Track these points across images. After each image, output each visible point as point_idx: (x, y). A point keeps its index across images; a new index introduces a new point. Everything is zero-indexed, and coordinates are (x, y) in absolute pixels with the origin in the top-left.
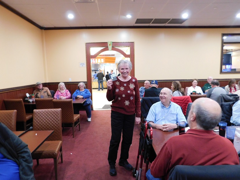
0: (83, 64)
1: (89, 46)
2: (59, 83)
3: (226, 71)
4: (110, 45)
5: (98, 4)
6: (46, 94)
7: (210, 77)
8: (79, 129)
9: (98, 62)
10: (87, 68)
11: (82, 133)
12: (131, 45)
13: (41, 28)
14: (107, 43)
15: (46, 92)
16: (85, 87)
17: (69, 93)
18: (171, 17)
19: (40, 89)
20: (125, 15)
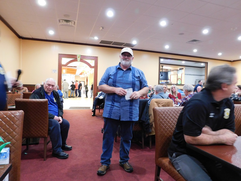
0: (56, 71)
1: (61, 56)
4: (79, 57)
5: (76, 28)
10: (58, 74)
12: (96, 59)
14: (77, 55)
18: (125, 42)
20: (93, 37)
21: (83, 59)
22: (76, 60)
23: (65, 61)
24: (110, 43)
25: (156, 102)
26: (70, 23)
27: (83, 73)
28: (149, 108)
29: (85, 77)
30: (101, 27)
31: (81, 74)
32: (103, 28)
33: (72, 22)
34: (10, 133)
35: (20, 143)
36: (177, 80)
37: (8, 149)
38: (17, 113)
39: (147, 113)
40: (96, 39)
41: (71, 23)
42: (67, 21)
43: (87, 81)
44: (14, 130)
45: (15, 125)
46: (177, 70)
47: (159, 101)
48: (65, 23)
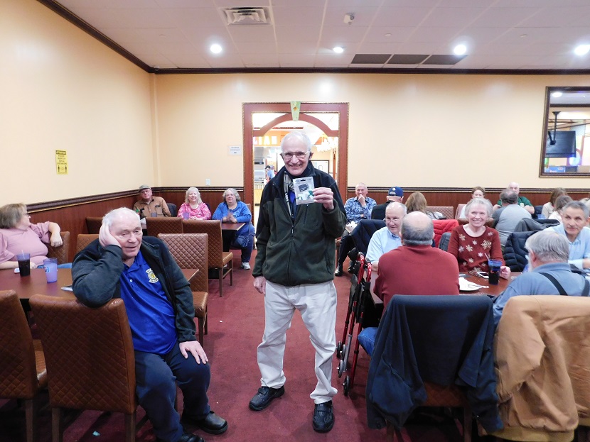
0: (237, 149)
1: (249, 108)
2: (187, 188)
3: (556, 172)
4: (295, 108)
5: (274, 28)
6: (159, 211)
7: (514, 184)
8: (231, 282)
9: (265, 144)
10: (245, 162)
11: (237, 290)
12: (342, 109)
13: (150, 70)
14: (290, 103)
15: (159, 206)
16: (240, 198)
17: (206, 209)
18: (430, 51)
19: (147, 200)
20: (331, 48)
21: (306, 112)
22: (288, 117)
24: (382, 58)
25: (532, 314)
26: (255, 17)
27: (324, 138)
30: (347, 14)
31: (319, 142)
32: (352, 18)
33: (259, 13)
39: (488, 353)
40: (338, 52)
41: (257, 14)
42: (246, 11)
43: (334, 158)
47: (547, 310)
48: (243, 17)
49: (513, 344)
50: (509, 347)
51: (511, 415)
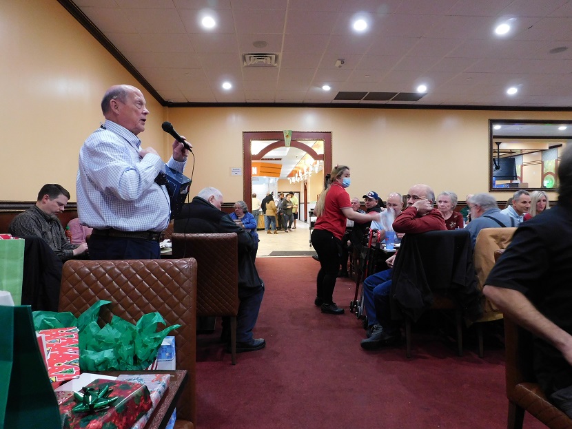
0: (238, 170)
1: (249, 137)
3: (501, 188)
4: (287, 136)
5: (279, 69)
10: (244, 178)
12: (327, 137)
13: (164, 103)
14: (282, 132)
18: (398, 90)
20: (321, 86)
21: (297, 140)
22: (281, 143)
23: (257, 147)
24: (359, 95)
25: (495, 237)
26: (267, 61)
27: (296, 172)
28: (473, 251)
29: (300, 182)
30: (339, 60)
31: (291, 175)
32: (343, 62)
33: (271, 58)
34: (173, 306)
35: (193, 328)
36: (543, 176)
37: (172, 339)
38: (185, 264)
39: (471, 265)
41: (269, 59)
42: (260, 56)
43: (306, 190)
44: (181, 300)
45: (181, 289)
46: (542, 150)
47: (503, 234)
48: (257, 61)
49: (484, 256)
50: (482, 258)
51: (487, 304)
